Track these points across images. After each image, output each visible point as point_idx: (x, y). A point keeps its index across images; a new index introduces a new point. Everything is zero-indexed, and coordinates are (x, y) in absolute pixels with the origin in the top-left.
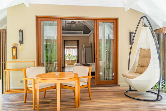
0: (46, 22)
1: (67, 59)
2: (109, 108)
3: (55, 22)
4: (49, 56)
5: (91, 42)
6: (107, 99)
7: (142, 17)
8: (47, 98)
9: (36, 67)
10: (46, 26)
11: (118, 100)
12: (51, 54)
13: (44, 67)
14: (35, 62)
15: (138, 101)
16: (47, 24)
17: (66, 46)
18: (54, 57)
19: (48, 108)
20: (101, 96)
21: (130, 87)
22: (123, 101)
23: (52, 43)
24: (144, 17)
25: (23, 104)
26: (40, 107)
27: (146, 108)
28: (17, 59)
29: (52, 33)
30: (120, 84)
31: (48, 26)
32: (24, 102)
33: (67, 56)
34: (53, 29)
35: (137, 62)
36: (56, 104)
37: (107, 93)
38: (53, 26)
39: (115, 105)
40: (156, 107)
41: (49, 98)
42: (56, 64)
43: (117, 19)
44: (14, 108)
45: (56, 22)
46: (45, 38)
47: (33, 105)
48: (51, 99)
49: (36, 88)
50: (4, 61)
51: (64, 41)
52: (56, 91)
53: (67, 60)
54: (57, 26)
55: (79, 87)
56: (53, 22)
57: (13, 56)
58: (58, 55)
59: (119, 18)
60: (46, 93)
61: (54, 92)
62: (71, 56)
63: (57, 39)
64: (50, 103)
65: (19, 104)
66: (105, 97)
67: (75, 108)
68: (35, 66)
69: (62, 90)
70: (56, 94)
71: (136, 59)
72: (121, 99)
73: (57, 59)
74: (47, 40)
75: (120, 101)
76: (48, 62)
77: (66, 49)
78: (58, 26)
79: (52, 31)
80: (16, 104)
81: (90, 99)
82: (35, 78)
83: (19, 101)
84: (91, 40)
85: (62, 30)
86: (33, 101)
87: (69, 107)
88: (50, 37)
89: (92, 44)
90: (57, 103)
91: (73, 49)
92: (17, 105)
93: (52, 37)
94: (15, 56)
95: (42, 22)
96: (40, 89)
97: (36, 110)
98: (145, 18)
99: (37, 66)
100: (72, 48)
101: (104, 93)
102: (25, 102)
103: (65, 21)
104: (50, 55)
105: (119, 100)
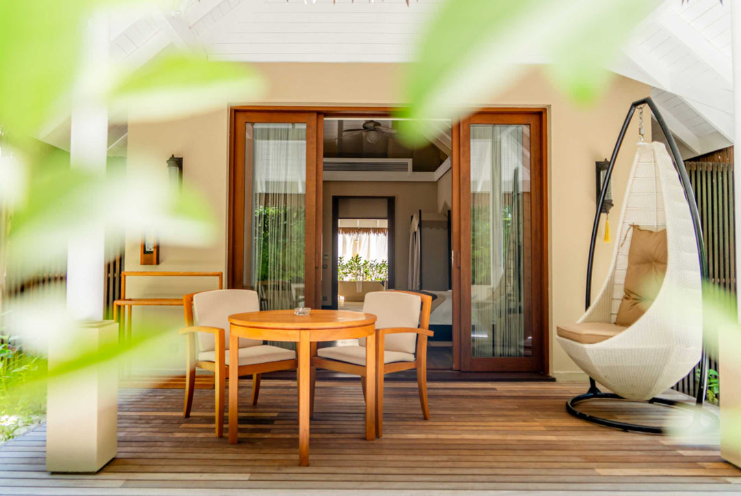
0: (265, 126)
1: (345, 277)
2: (494, 447)
3: (298, 126)
4: (271, 260)
5: (445, 205)
6: (491, 419)
7: (635, 105)
8: (265, 406)
9: (225, 291)
10: (265, 142)
11: (536, 424)
12: (281, 254)
13: (255, 293)
14: (220, 275)
15: (615, 433)
16: (267, 136)
17: (342, 223)
18: (294, 265)
19: (266, 436)
20: (470, 410)
21: (592, 382)
22: (553, 429)
23: (285, 208)
24: (643, 102)
25: (179, 421)
26: (241, 430)
27: (639, 453)
28: (158, 263)
29: (286, 170)
30: (555, 372)
31: (271, 142)
32: (182, 414)
33: (345, 262)
34: (290, 152)
35: (621, 280)
36: (296, 427)
37: (496, 403)
38: (290, 142)
39: (519, 441)
40: (681, 452)
41: (271, 406)
42: (297, 290)
43: (545, 109)
44: (150, 429)
45: (304, 126)
46: (260, 189)
47: (216, 425)
48: (279, 410)
49: (227, 362)
50: (115, 271)
51: (337, 200)
52: (298, 388)
53: (346, 279)
54: (305, 142)
55: (381, 367)
56: (290, 126)
57: (145, 252)
58: (306, 255)
59: (550, 106)
60: (261, 391)
61: (291, 390)
62: (362, 262)
63: (304, 192)
64: (275, 422)
65: (167, 420)
66: (483, 413)
67: (365, 442)
68: (222, 288)
69: (318, 384)
70: (298, 395)
71: (615, 268)
72: (549, 424)
73: (302, 274)
74: (267, 195)
75: (543, 428)
76: (270, 283)
77: (340, 237)
78: (307, 139)
79: (287, 160)
80: (157, 418)
81: (425, 418)
82: (225, 325)
83: (166, 410)
84: (446, 196)
85: (325, 156)
86: (217, 414)
87: (343, 436)
88: (279, 183)
89: (450, 212)
90: (298, 424)
91: (373, 236)
92: (162, 421)
93: (286, 183)
94: (152, 252)
95: (249, 126)
96: (239, 367)
97: (227, 438)
98: (647, 105)
99: (228, 288)
100: (367, 230)
101: (485, 400)
102: (187, 415)
103: (341, 123)
104: (277, 258)
105: (538, 424)
